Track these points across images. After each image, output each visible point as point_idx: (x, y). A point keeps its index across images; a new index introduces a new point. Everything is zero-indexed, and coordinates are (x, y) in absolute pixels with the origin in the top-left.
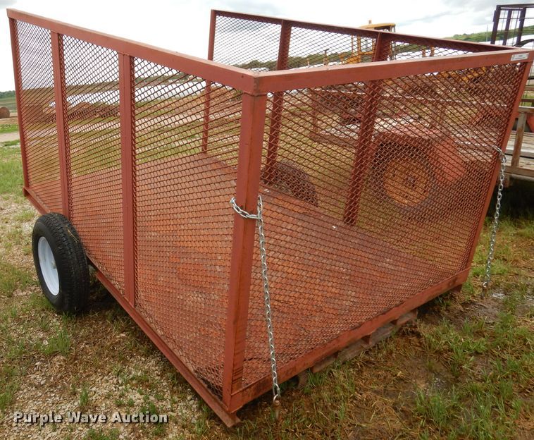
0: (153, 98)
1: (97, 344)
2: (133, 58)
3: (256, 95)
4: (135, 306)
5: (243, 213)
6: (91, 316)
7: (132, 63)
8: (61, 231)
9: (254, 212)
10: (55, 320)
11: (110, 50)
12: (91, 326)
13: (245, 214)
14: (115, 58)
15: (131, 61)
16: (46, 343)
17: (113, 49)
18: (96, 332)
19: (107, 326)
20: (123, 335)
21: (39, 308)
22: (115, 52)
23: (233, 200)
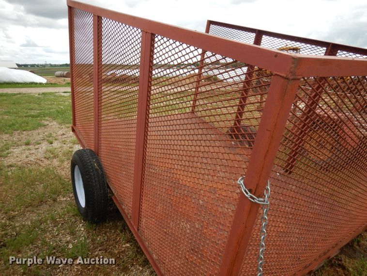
0: (162, 75)
1: (108, 251)
2: (154, 35)
3: (292, 78)
4: (138, 230)
5: (251, 197)
6: (107, 225)
7: (153, 40)
8: (89, 164)
9: (261, 195)
10: (81, 225)
11: (135, 29)
12: (105, 233)
13: (253, 199)
14: (139, 36)
15: (152, 38)
16: (71, 246)
17: (138, 28)
18: (109, 239)
19: (117, 235)
20: (128, 245)
21: (71, 214)
22: (140, 30)
23: (241, 182)
